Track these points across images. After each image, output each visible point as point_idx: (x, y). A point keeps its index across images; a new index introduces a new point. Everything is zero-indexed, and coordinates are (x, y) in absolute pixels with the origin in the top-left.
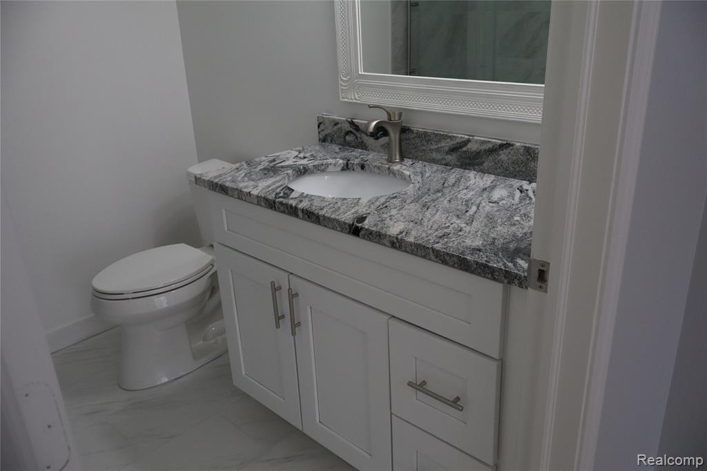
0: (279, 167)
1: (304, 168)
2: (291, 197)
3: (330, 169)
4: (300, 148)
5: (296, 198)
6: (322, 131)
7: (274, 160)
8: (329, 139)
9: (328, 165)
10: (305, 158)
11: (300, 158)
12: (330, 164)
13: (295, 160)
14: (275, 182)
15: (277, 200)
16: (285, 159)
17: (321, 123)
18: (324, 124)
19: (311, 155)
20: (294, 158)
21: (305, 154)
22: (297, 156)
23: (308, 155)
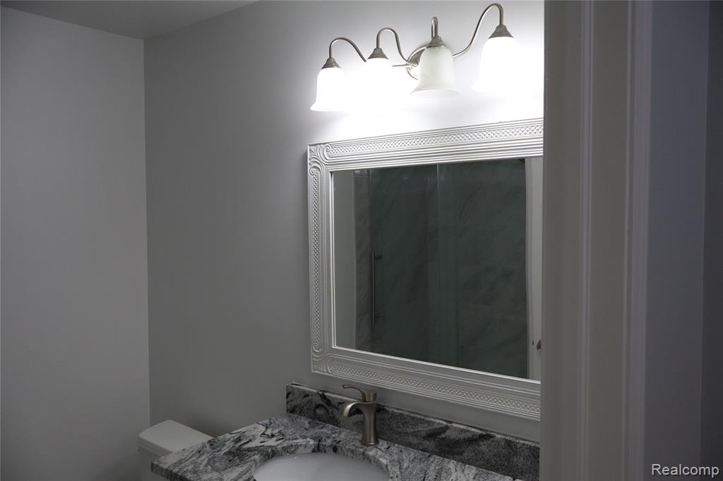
0: (245, 450)
1: (272, 450)
3: (300, 450)
4: (267, 421)
6: (291, 401)
7: (239, 439)
8: (298, 411)
9: (297, 447)
10: (273, 436)
11: (268, 435)
12: (300, 445)
13: (262, 439)
14: (242, 473)
16: (251, 437)
17: (290, 393)
18: (293, 394)
19: (280, 432)
20: (261, 436)
21: (273, 430)
22: (264, 434)
23: (276, 431)
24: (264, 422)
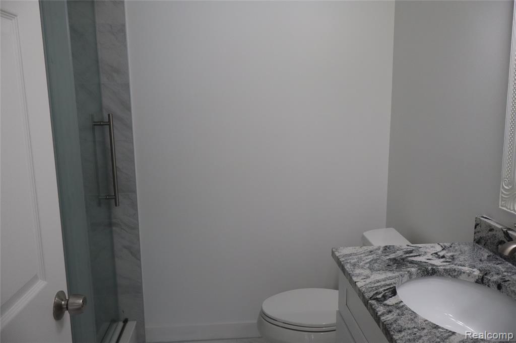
0: (408, 261)
1: (433, 269)
2: (386, 302)
3: (463, 277)
4: (447, 245)
5: (389, 306)
6: (478, 232)
7: (411, 252)
8: (483, 242)
9: (460, 273)
10: (443, 257)
11: (439, 255)
12: (464, 273)
13: (430, 257)
14: (390, 278)
15: (370, 301)
16: (423, 253)
17: (478, 224)
18: (480, 226)
19: (452, 256)
20: (432, 255)
21: (447, 253)
22: (436, 253)
23: (449, 254)
24: (446, 244)
